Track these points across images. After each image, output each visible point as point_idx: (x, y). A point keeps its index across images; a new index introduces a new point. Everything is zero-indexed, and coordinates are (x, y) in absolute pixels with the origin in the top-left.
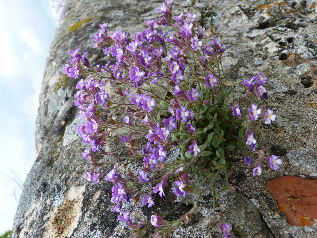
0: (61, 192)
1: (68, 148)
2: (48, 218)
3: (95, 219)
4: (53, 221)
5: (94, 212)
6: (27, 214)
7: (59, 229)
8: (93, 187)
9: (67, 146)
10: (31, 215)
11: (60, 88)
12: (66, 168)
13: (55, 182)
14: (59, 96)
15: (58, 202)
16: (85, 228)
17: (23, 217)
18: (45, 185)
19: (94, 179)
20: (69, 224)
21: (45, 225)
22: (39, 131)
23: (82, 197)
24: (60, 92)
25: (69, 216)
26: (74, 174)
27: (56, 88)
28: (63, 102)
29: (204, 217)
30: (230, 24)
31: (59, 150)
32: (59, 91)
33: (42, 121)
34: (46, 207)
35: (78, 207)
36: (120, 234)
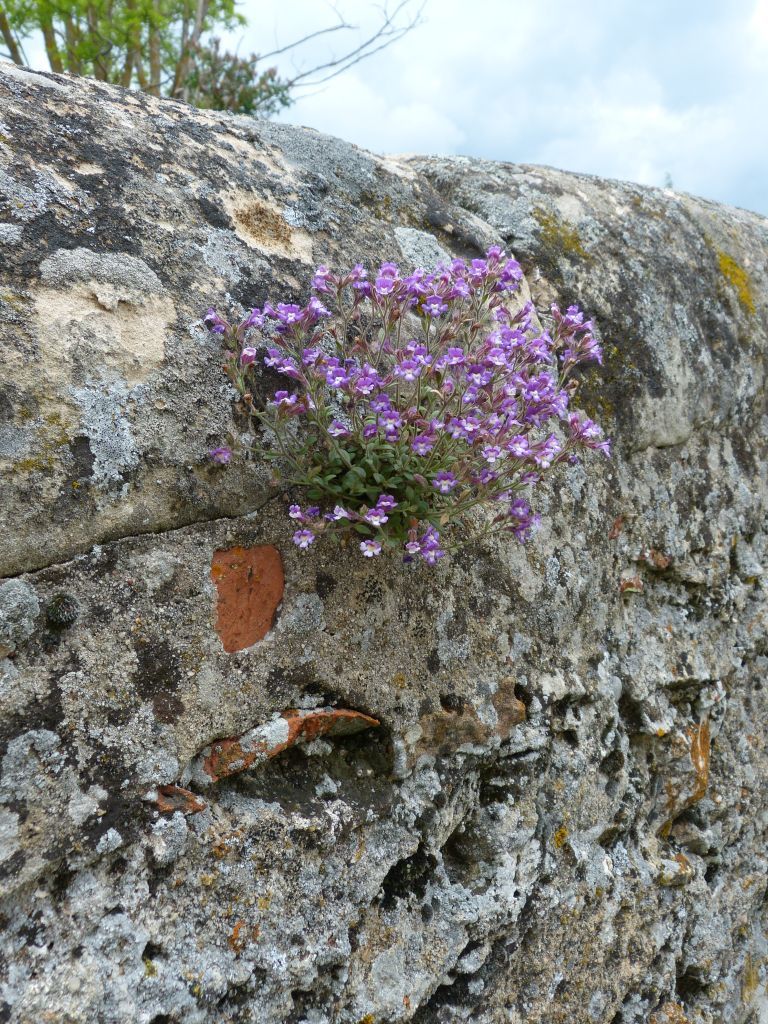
0: (306, 222)
1: (388, 237)
2: (266, 198)
3: (257, 276)
4: (262, 206)
5: (268, 276)
6: (277, 155)
7: (248, 216)
8: (308, 276)
9: (392, 234)
10: (275, 163)
11: (541, 224)
12: (349, 233)
13: (326, 210)
14: (520, 220)
15: (290, 216)
16: (246, 259)
17: (273, 146)
18: (324, 191)
19: (318, 281)
20: (253, 233)
21: (256, 192)
22: (451, 170)
23: (292, 257)
24: (530, 223)
25: (266, 234)
26: (335, 246)
27: (544, 213)
28: (505, 230)
29: (241, 434)
30: (653, 639)
31: (389, 218)
32: (534, 221)
33: (474, 177)
34: (284, 194)
35: (277, 249)
36: (232, 310)
